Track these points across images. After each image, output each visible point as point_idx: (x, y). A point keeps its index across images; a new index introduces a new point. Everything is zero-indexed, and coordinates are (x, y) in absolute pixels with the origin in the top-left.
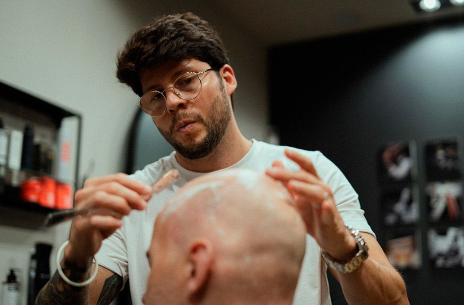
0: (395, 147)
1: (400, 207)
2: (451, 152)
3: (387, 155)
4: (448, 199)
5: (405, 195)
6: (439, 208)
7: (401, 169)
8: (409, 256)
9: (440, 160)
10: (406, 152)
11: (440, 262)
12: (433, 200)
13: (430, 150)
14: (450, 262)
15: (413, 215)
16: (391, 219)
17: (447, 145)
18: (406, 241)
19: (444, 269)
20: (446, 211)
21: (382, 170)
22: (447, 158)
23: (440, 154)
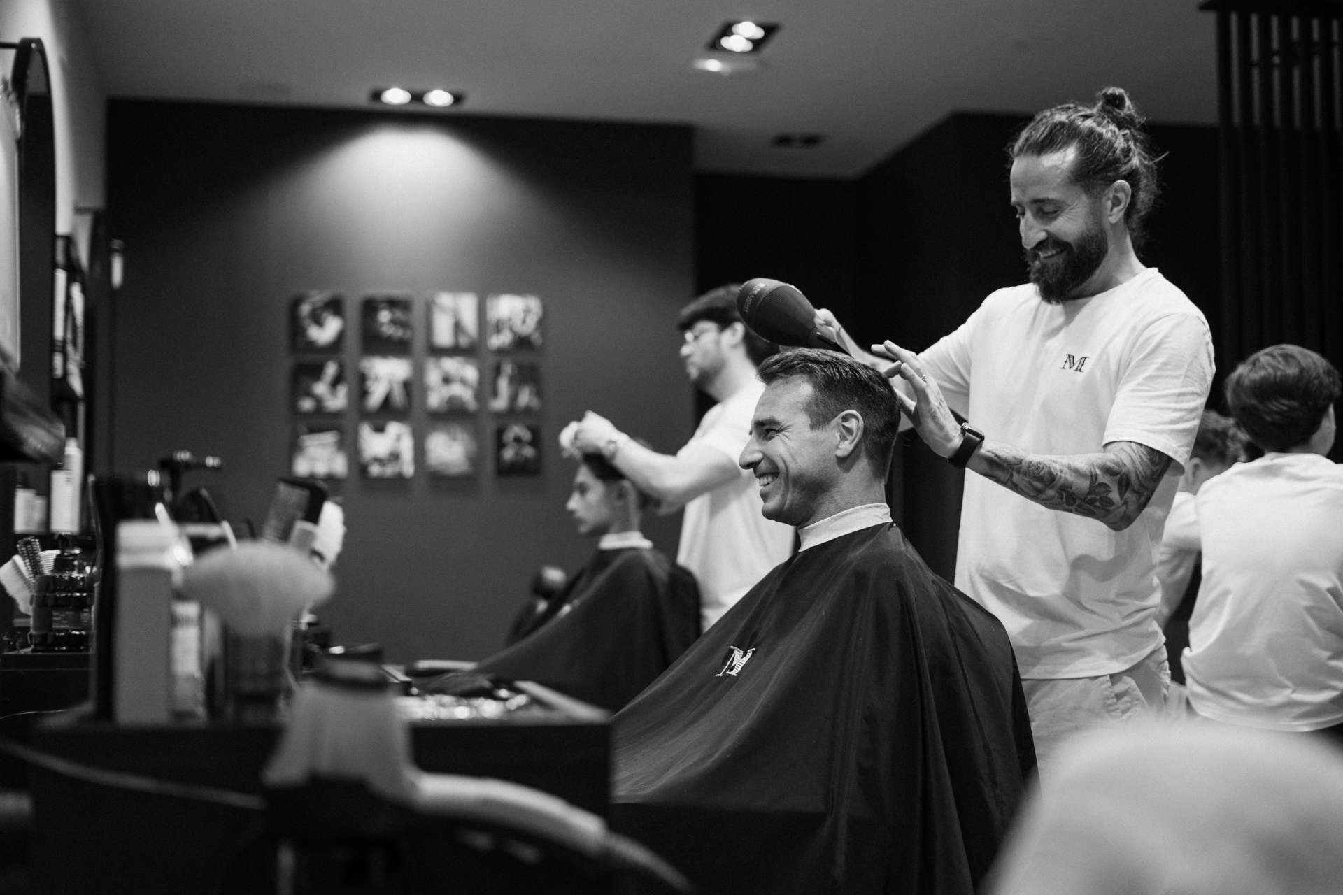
0: (318, 297)
1: (321, 388)
2: (399, 314)
3: (305, 309)
4: (390, 382)
5: (331, 370)
6: (376, 396)
7: (326, 331)
8: (330, 460)
9: (383, 324)
10: (335, 306)
11: (375, 470)
12: (369, 383)
13: (370, 307)
14: (389, 471)
15: (338, 401)
16: (307, 405)
17: (392, 304)
18: (329, 438)
19: (380, 480)
20: (387, 401)
21: (296, 330)
22: (394, 322)
23: (384, 316)
